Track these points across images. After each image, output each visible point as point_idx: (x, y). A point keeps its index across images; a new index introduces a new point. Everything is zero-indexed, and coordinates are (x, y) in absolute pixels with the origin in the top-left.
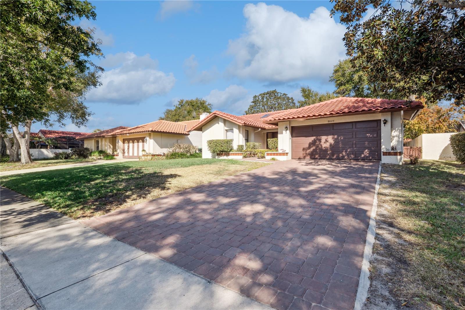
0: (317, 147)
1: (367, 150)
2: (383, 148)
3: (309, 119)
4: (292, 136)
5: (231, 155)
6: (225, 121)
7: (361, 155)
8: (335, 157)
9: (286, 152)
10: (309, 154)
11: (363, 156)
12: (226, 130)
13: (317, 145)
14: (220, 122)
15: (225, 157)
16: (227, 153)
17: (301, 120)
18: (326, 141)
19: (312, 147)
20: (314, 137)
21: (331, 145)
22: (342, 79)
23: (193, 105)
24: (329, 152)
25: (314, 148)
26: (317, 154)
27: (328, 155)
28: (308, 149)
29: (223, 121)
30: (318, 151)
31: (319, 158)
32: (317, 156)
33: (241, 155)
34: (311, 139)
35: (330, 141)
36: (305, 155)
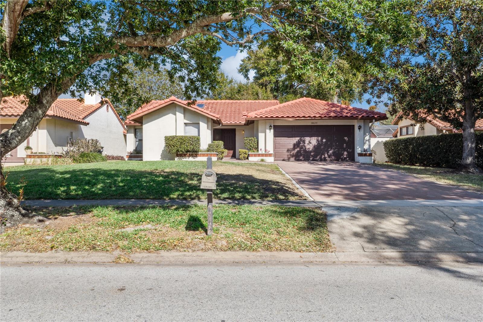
0: (301, 148)
1: (345, 152)
2: (358, 150)
3: (299, 120)
4: (275, 136)
5: (200, 156)
6: (185, 112)
8: (318, 158)
9: (269, 153)
10: (293, 155)
11: (342, 157)
12: (185, 123)
13: (301, 146)
14: (177, 113)
15: (191, 159)
17: (290, 119)
18: (310, 143)
20: (298, 138)
21: (314, 146)
24: (312, 154)
25: (298, 149)
26: (301, 156)
28: (293, 151)
29: (182, 111)
30: (302, 152)
31: (303, 159)
33: (215, 156)
34: (295, 140)
35: (312, 143)
36: (289, 156)
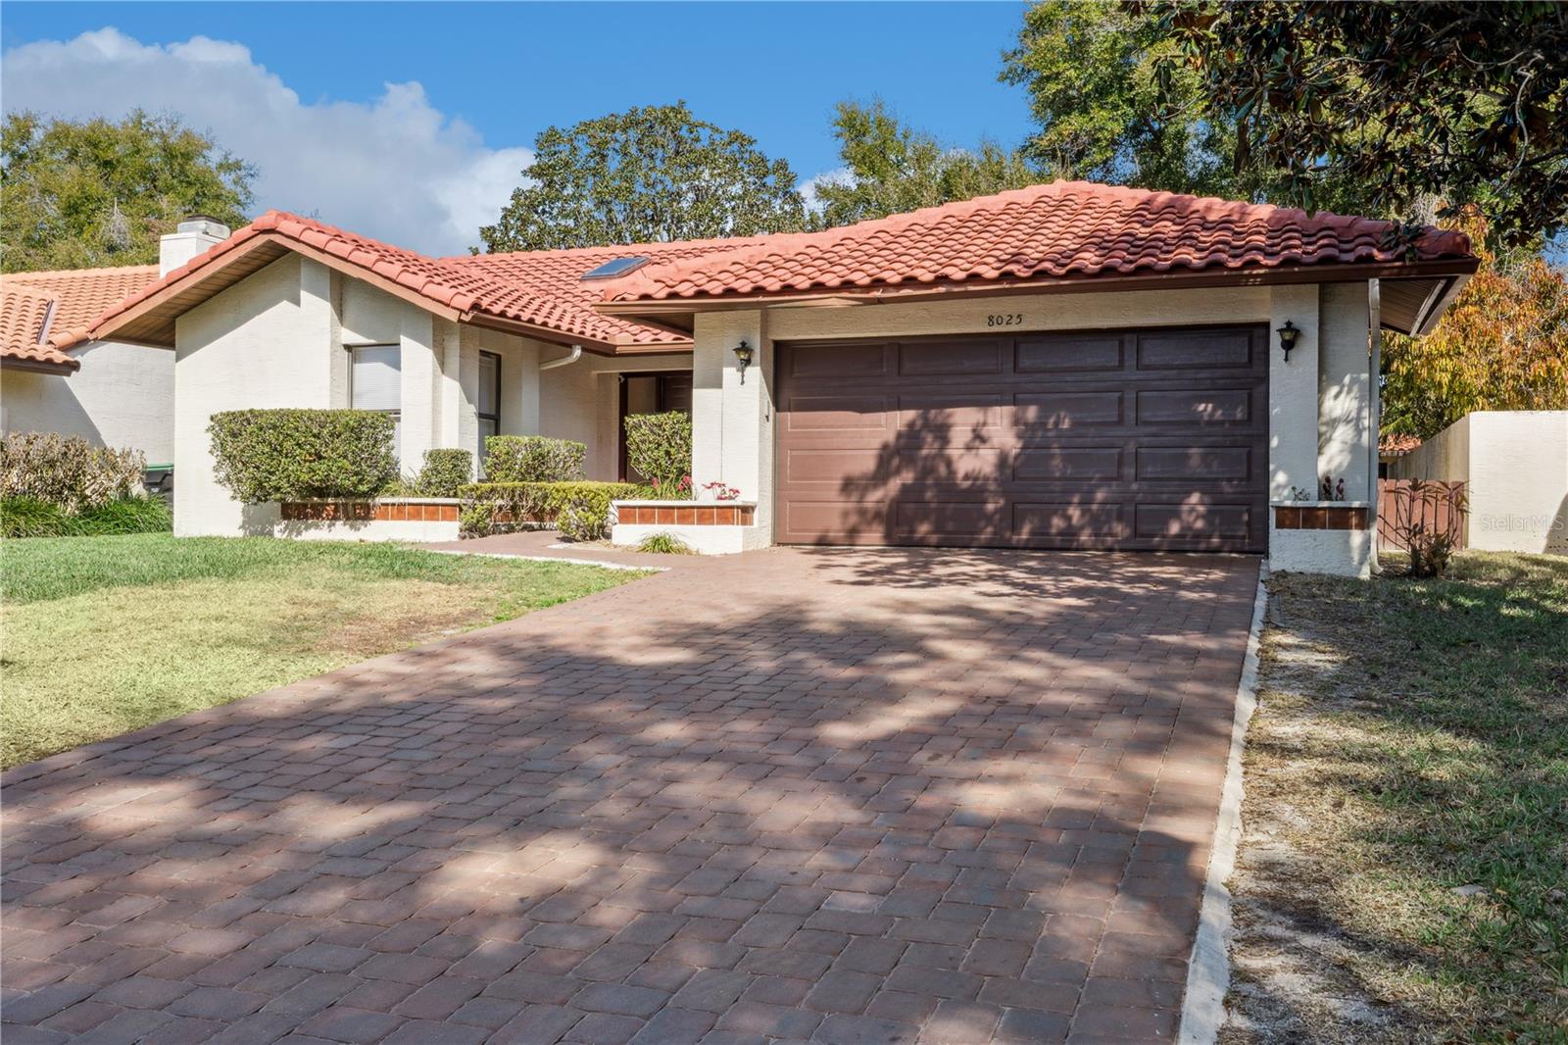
0: (927, 471)
1: (1195, 498)
2: (1281, 487)
3: (880, 301)
4: (778, 404)
5: (385, 517)
6: (341, 288)
7: (1166, 524)
8: (1024, 537)
9: (738, 501)
10: (878, 515)
11: (1175, 528)
12: (348, 348)
13: (926, 458)
14: (304, 295)
15: (340, 532)
16: (356, 506)
17: (834, 301)
18: (979, 437)
19: (898, 472)
20: (910, 415)
21: (1003, 460)
22: (1072, 73)
23: (107, 163)
24: (990, 507)
25: (908, 477)
26: (924, 518)
27: (989, 518)
28: (876, 487)
29: (326, 283)
30: (929, 495)
31: (934, 539)
32: (924, 528)
33: (452, 518)
34: (891, 424)
35: (996, 441)
36: (853, 519)
